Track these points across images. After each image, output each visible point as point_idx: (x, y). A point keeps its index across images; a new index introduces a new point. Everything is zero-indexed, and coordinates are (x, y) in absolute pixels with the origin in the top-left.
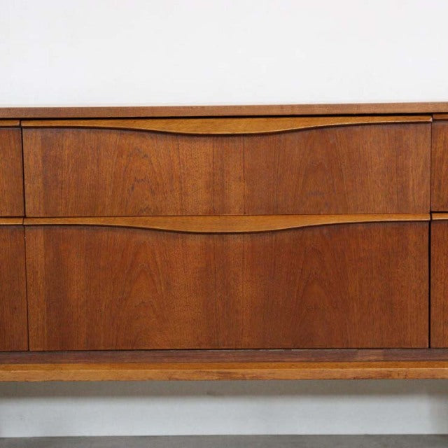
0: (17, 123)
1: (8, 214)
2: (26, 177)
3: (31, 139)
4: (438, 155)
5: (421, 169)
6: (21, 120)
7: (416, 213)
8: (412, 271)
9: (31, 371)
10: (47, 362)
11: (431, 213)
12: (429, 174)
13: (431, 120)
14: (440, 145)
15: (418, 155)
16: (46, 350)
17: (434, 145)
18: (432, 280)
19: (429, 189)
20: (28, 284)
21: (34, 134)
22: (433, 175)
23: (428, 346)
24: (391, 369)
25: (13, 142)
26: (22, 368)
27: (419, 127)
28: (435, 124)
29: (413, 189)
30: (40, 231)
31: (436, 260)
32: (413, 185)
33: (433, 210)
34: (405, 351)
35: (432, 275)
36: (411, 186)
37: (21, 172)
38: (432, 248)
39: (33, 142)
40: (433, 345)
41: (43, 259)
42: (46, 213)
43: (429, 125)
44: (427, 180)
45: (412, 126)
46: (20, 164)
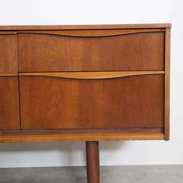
4: (21, 48)
5: (14, 54)
7: (12, 73)
8: (12, 97)
11: (19, 72)
12: (17, 56)
13: (16, 33)
14: (21, 43)
15: (12, 48)
17: (19, 44)
18: (20, 101)
19: (17, 63)
22: (19, 56)
23: (20, 129)
24: (4, 139)
27: (12, 36)
28: (19, 35)
29: (11, 63)
31: (22, 92)
32: (11, 61)
33: (19, 71)
34: (11, 131)
35: (20, 98)
36: (10, 61)
38: (20, 87)
40: (22, 128)
43: (16, 36)
44: (16, 59)
45: (9, 36)
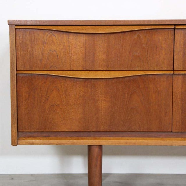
0: (173, 27)
1: (166, 69)
2: (175, 52)
3: (179, 34)
6: (175, 25)
9: (173, 141)
10: (179, 137)
16: (180, 131)
20: (173, 101)
21: (180, 32)
25: (170, 36)
26: (169, 140)
30: (180, 77)
37: (173, 49)
39: (179, 35)
41: (181, 90)
42: (184, 68)
46: (172, 46)
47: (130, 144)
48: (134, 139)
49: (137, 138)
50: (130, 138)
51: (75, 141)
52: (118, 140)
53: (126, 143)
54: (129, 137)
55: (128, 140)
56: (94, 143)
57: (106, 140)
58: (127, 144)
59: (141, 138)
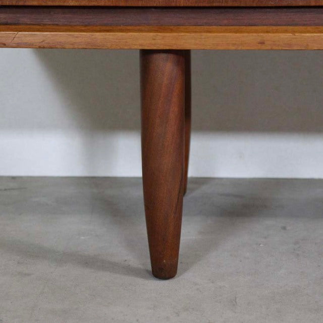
47: (274, 48)
48: (286, 31)
49: (296, 28)
50: (274, 28)
51: (99, 36)
52: (236, 32)
53: (262, 43)
54: (271, 25)
55: (267, 32)
56: (159, 41)
57: (196, 32)
58: (264, 47)
59: (309, 28)
